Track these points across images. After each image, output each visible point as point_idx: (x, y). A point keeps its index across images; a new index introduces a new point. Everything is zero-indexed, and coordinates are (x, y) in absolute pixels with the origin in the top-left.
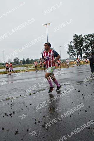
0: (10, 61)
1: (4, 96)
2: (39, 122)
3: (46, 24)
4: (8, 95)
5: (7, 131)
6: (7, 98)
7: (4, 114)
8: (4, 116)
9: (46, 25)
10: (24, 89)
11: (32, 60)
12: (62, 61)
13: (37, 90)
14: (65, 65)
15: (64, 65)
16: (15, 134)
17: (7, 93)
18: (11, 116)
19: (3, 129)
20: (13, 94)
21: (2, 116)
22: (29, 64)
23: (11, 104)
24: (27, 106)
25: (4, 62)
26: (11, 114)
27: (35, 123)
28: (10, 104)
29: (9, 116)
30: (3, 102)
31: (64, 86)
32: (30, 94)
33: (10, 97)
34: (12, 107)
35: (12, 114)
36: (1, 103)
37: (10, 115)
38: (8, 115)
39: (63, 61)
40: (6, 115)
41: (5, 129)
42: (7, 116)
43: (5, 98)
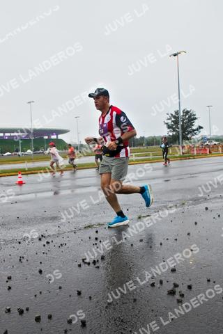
1: (80, 219)
2: (161, 282)
3: (176, 52)
4: (90, 218)
5: (89, 299)
6: (87, 224)
7: (81, 261)
8: (80, 266)
9: (175, 55)
10: (125, 205)
11: (142, 138)
12: (213, 139)
13: (155, 208)
14: (220, 149)
15: (218, 151)
16: (106, 307)
17: (87, 214)
18: (97, 265)
19: (79, 293)
20: (99, 216)
21: (77, 263)
22: (136, 148)
23: (96, 239)
24: (132, 245)
25: (78, 143)
26: (96, 260)
27: (153, 285)
28: (93, 238)
29: (92, 264)
30: (78, 233)
31: (219, 200)
32: (139, 218)
33: (93, 222)
34: (98, 245)
35: (98, 261)
36: (74, 235)
37: (94, 262)
38: (89, 264)
39: (216, 140)
41: (82, 295)
42: (86, 265)
43: (82, 225)
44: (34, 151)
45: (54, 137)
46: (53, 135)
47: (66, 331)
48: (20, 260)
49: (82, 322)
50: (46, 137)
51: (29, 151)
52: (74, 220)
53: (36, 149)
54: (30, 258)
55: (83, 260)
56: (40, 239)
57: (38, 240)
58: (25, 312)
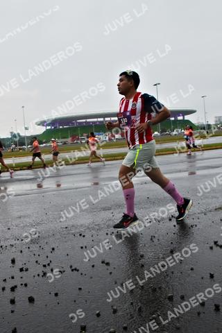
0: (219, 120)
1: (210, 201)
4: (220, 200)
6: (218, 205)
7: (213, 243)
8: (211, 248)
17: (218, 195)
19: (212, 276)
21: (208, 246)
25: (205, 123)
30: (209, 214)
36: (204, 216)
40: (218, 245)
41: (215, 278)
42: (218, 247)
43: (212, 206)
44: (161, 132)
45: (180, 118)
46: (179, 116)
47: (199, 314)
48: (152, 239)
49: (215, 305)
50: (173, 119)
51: (156, 133)
52: (204, 201)
53: (163, 131)
54: (161, 238)
55: (216, 243)
56: (170, 220)
57: (168, 220)
58: (157, 290)
